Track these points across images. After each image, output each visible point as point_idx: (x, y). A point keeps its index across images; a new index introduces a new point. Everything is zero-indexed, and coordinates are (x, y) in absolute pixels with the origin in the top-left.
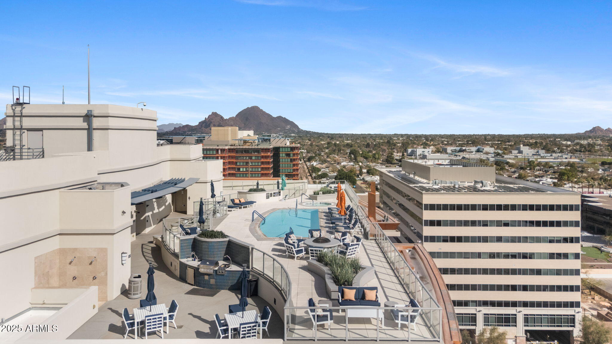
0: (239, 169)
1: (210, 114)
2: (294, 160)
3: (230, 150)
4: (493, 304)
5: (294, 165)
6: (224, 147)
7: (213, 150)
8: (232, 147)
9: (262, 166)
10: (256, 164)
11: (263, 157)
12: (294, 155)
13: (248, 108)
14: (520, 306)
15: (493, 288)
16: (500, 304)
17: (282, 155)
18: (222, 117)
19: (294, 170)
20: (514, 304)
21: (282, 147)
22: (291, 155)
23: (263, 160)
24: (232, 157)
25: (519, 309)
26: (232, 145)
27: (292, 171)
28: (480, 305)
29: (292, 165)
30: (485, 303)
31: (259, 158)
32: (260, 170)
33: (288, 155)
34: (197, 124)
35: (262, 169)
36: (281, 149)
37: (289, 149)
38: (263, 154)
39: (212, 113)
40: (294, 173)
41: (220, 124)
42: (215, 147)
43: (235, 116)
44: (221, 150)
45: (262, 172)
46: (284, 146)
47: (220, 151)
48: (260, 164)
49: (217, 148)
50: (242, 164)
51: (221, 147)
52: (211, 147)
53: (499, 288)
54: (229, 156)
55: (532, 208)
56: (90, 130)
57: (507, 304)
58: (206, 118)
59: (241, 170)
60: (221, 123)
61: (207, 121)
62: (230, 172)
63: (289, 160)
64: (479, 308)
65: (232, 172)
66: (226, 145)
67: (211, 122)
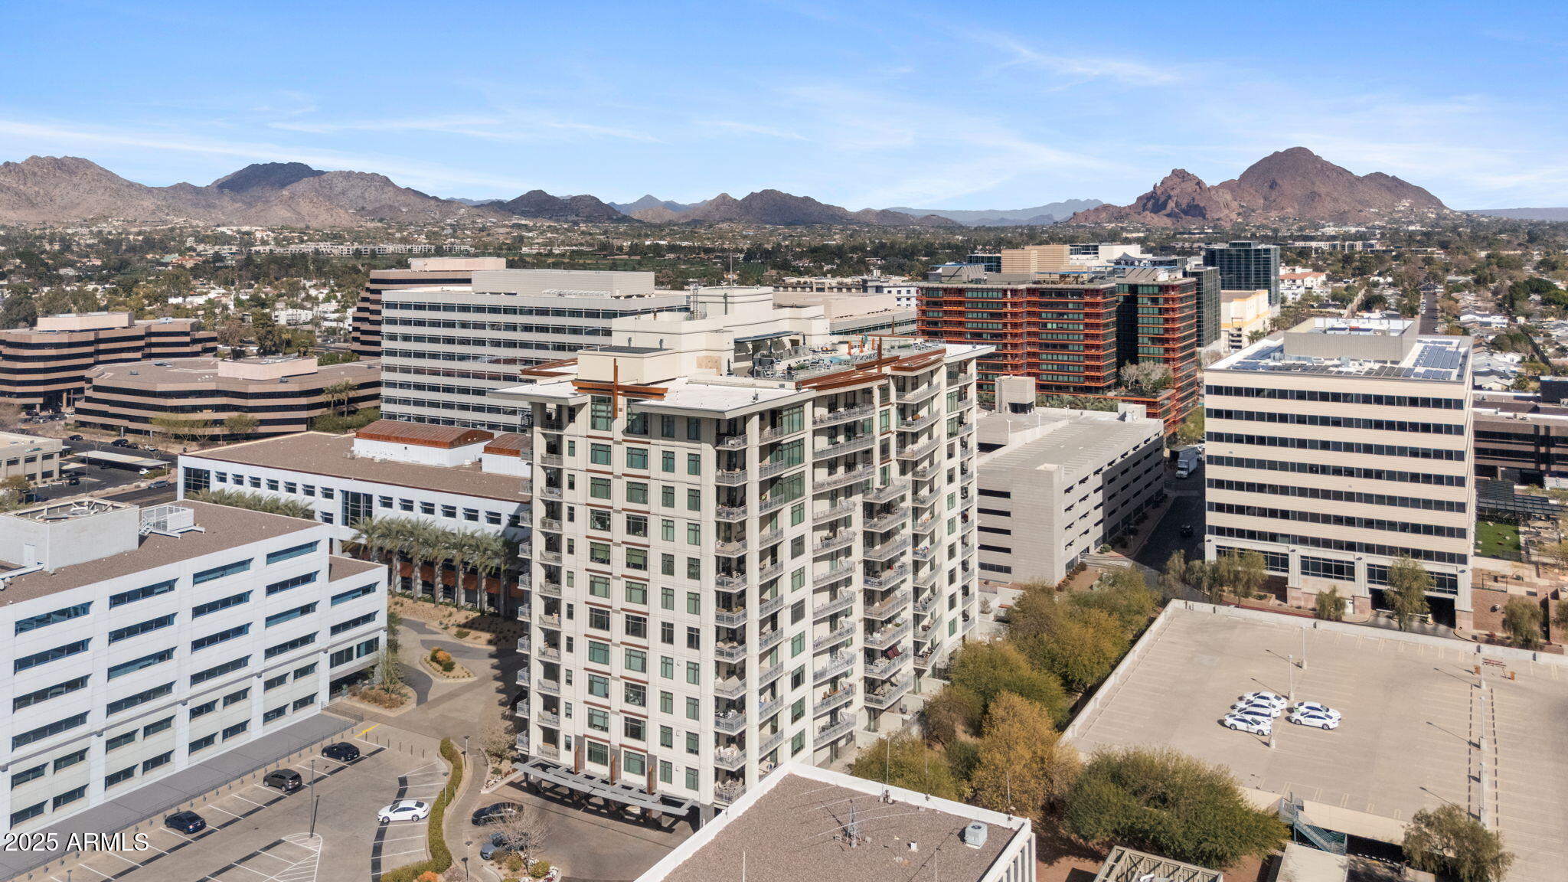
0: (1045, 325)
1: (1168, 173)
2: (1167, 310)
3: (1030, 291)
4: (1316, 542)
5: (1167, 320)
6: (1015, 287)
7: (997, 290)
8: (1034, 286)
9: (1087, 321)
10: (1076, 316)
11: (1087, 304)
12: (1166, 300)
13: (1276, 154)
14: (1361, 550)
15: (1314, 518)
16: (1327, 543)
17: (1143, 301)
18: (1199, 183)
19: (1167, 330)
20: (1351, 546)
21: (1142, 286)
22: (1161, 301)
23: (1087, 310)
24: (1034, 304)
25: (1358, 554)
26: (1035, 283)
27: (1162, 332)
28: (1294, 542)
29: (1161, 321)
30: (1303, 540)
31: (1081, 306)
32: (1081, 327)
33: (1155, 301)
34: (1133, 201)
35: (1086, 325)
36: (1140, 289)
37: (1156, 290)
38: (1088, 299)
39: (1173, 171)
40: (1167, 336)
41: (1193, 199)
42: (1000, 287)
43: (1237, 178)
44: (1012, 291)
45: (1087, 331)
46: (1151, 283)
47: (1009, 293)
48: (1081, 316)
49: (1005, 286)
50: (1049, 316)
51: (1010, 287)
52: (995, 287)
53: (1326, 519)
54: (1029, 302)
55: (1379, 400)
56: (726, 303)
57: (1339, 545)
58: (1155, 187)
59: (1049, 326)
60: (1197, 198)
61: (1159, 192)
62: (1029, 329)
63: (1156, 311)
64: (1292, 547)
65: (1034, 329)
66: (1024, 282)
67: (1169, 197)
